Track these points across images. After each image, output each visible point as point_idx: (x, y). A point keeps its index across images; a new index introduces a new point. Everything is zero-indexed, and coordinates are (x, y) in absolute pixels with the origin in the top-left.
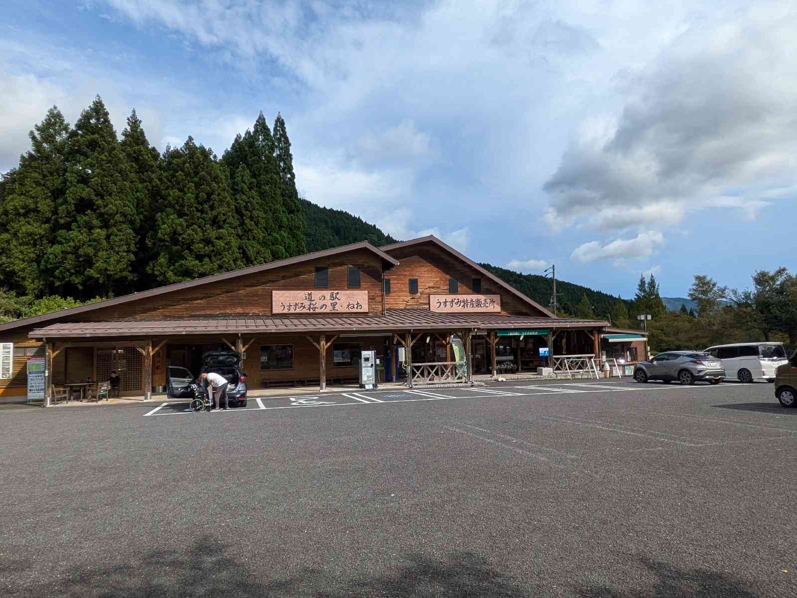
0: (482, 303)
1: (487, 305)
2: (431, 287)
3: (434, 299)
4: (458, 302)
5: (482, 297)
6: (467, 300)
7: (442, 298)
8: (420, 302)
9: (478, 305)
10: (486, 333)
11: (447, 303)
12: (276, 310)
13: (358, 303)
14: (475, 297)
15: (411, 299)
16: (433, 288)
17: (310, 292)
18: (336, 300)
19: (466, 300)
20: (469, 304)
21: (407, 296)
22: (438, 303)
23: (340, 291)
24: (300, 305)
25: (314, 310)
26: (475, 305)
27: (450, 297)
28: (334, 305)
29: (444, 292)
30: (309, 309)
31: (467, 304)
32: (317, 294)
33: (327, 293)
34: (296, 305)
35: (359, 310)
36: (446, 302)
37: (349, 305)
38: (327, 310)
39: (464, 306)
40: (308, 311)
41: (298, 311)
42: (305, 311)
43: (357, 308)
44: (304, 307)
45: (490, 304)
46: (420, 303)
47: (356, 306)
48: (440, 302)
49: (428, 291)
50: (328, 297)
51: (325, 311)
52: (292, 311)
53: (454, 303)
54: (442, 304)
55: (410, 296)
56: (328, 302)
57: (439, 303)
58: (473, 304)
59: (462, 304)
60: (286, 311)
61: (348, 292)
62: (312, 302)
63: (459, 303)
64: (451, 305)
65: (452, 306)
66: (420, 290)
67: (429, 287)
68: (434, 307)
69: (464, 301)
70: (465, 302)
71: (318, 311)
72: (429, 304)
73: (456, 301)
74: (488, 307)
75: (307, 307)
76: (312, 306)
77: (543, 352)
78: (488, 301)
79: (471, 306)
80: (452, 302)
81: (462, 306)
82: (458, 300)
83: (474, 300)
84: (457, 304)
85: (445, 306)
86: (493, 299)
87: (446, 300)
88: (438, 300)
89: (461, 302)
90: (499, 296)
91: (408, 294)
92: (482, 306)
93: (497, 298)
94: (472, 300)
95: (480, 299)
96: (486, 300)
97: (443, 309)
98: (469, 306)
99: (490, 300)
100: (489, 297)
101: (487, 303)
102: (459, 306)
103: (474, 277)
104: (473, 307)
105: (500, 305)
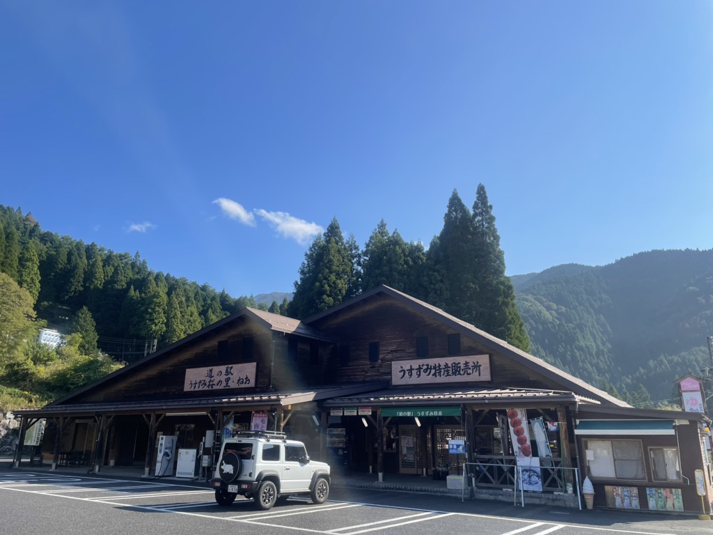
0: (462, 368)
1: (470, 371)
2: (394, 351)
3: (396, 366)
4: (427, 370)
5: (461, 360)
6: (440, 365)
7: (406, 365)
8: (382, 370)
9: (456, 371)
10: (370, 414)
11: (413, 371)
12: (187, 388)
13: (247, 378)
14: (450, 361)
15: (371, 368)
16: (396, 351)
17: (211, 368)
18: (230, 376)
19: (437, 365)
20: (443, 370)
21: (367, 365)
22: (400, 372)
23: (233, 365)
24: (203, 382)
25: (212, 387)
26: (451, 372)
27: (415, 363)
28: (227, 380)
29: (409, 356)
30: (208, 386)
31: (441, 372)
32: (216, 369)
33: (223, 368)
34: (200, 382)
35: (247, 386)
36: (411, 370)
37: (239, 380)
38: (222, 387)
39: (435, 375)
40: (207, 389)
41: (201, 389)
42: (206, 388)
43: (245, 383)
44: (205, 384)
45: (473, 369)
46: (382, 373)
47: (245, 380)
48: (404, 371)
49: (389, 356)
50: (224, 372)
51: (221, 388)
52: (197, 389)
53: (422, 370)
54: (407, 372)
55: (370, 364)
56: (223, 378)
57: (402, 372)
58: (448, 371)
59: (433, 371)
60: (192, 389)
61: (240, 365)
62: (212, 379)
63: (429, 370)
64: (418, 373)
65: (419, 375)
66: (381, 356)
67: (392, 351)
68: (396, 379)
69: (435, 368)
70: (437, 369)
71: (215, 387)
72: (390, 373)
73: (425, 367)
74: (470, 374)
75: (208, 384)
76: (211, 383)
78: (471, 364)
79: (446, 374)
80: (419, 369)
81: (433, 375)
82: (428, 365)
83: (450, 365)
84: (426, 372)
85: (411, 376)
86: (478, 363)
87: (411, 366)
88: (402, 367)
89: (431, 369)
90: (487, 356)
91: (368, 362)
92: (462, 372)
93: (484, 360)
94: (447, 364)
95: (459, 363)
96: (466, 363)
97: (408, 379)
98: (442, 373)
99: (474, 363)
100: (471, 359)
101: (470, 369)
102: (428, 375)
103: (450, 332)
104: (448, 375)
105: (489, 370)
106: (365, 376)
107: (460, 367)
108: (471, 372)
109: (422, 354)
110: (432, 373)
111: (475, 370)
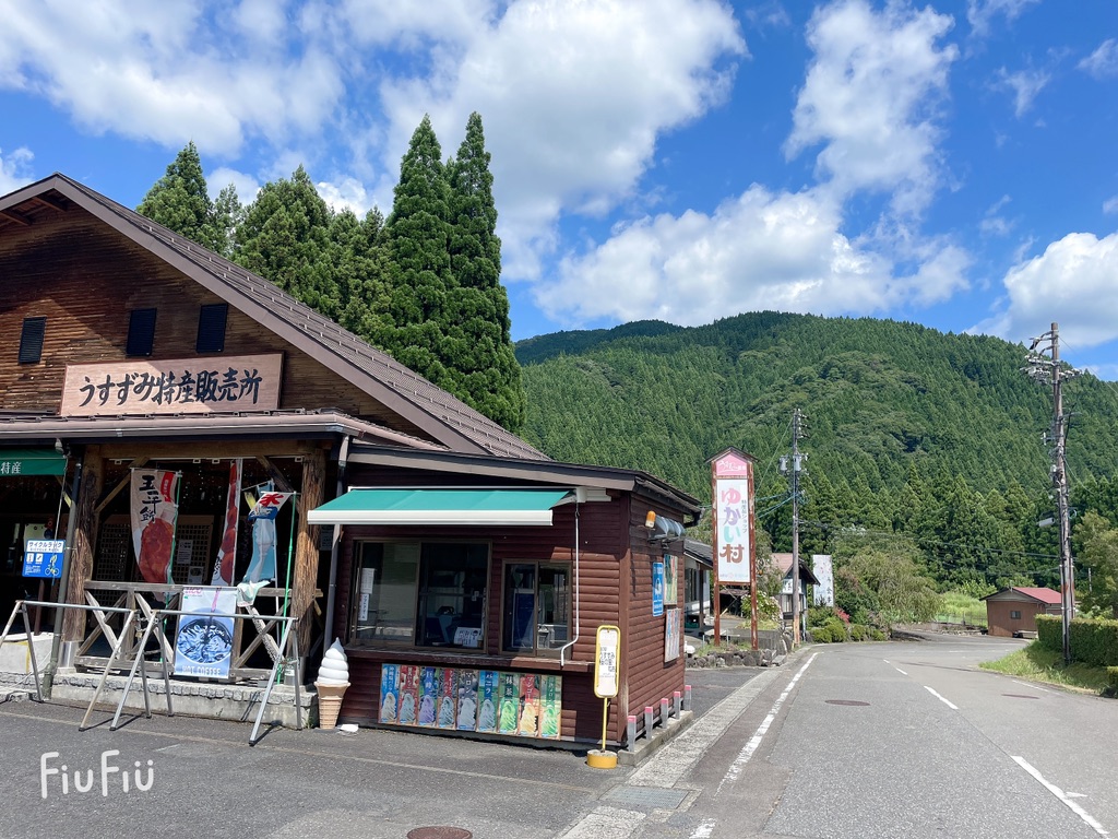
0: (220, 384)
1: (235, 392)
2: (76, 340)
3: (76, 377)
4: (145, 383)
5: (219, 365)
6: (172, 377)
7: (98, 373)
8: (43, 387)
9: (206, 391)
11: (111, 390)
14: (196, 366)
15: (21, 379)
16: (81, 341)
19: (167, 376)
20: (177, 389)
21: (13, 372)
22: (82, 390)
26: (194, 392)
27: (120, 371)
29: (110, 354)
31: (172, 392)
36: (108, 385)
39: (158, 398)
45: (243, 387)
46: (42, 393)
48: (91, 388)
49: (65, 352)
53: (131, 388)
54: (97, 391)
55: (19, 371)
57: (88, 390)
58: (187, 390)
59: (156, 390)
63: (147, 387)
64: (122, 395)
65: (123, 399)
66: (46, 353)
67: (73, 341)
68: (72, 407)
69: (160, 382)
70: (165, 385)
72: (60, 393)
73: (140, 380)
74: (235, 398)
77: (40, 560)
78: (240, 377)
79: (182, 398)
80: (127, 383)
81: (154, 399)
82: (146, 376)
83: (194, 377)
84: (139, 392)
85: (105, 399)
86: (256, 372)
87: (109, 377)
88: (88, 380)
89: (151, 385)
90: (279, 357)
91: (15, 366)
92: (218, 394)
93: (268, 367)
94: (188, 375)
95: (215, 373)
96: (231, 373)
97: (97, 407)
98: (174, 396)
99: (248, 375)
100: (243, 364)
101: (236, 386)
102: (143, 399)
103: (205, 300)
104: (187, 400)
105: (277, 389)
106: (6, 398)
107: (216, 382)
108: (238, 395)
109: (137, 349)
110: (152, 395)
111: (246, 390)
